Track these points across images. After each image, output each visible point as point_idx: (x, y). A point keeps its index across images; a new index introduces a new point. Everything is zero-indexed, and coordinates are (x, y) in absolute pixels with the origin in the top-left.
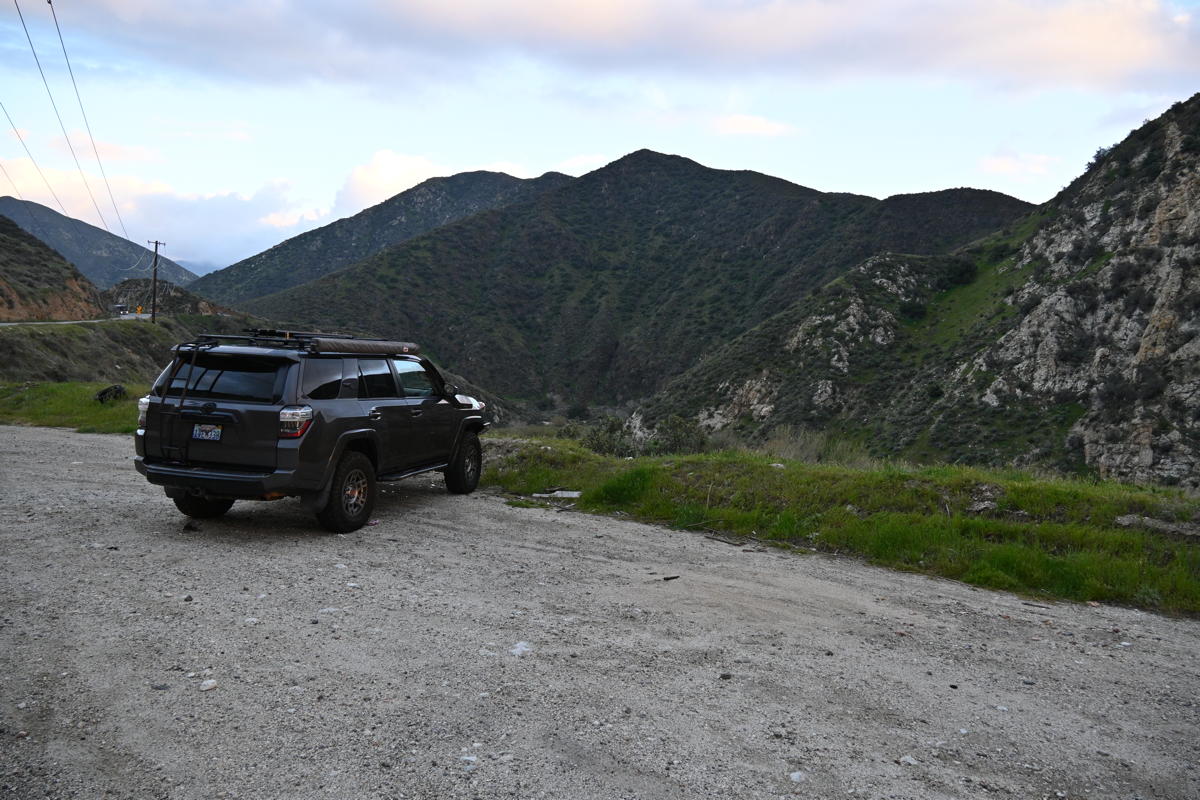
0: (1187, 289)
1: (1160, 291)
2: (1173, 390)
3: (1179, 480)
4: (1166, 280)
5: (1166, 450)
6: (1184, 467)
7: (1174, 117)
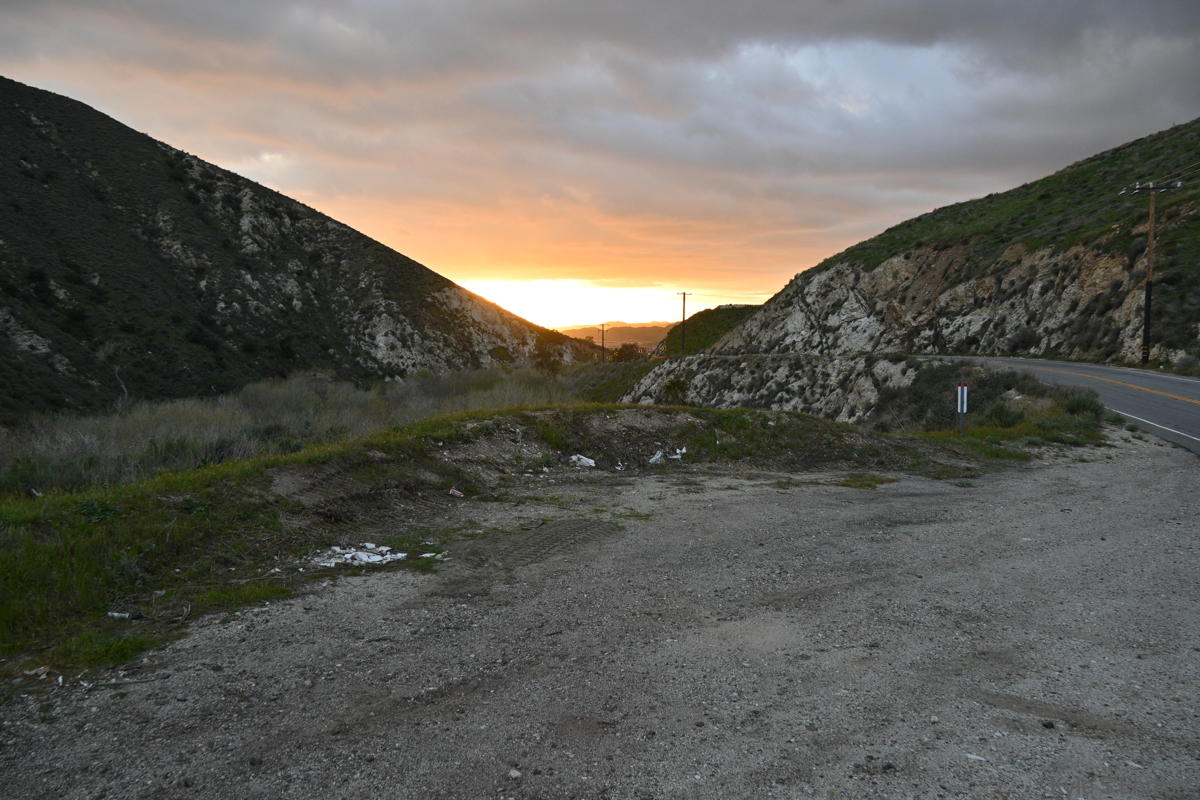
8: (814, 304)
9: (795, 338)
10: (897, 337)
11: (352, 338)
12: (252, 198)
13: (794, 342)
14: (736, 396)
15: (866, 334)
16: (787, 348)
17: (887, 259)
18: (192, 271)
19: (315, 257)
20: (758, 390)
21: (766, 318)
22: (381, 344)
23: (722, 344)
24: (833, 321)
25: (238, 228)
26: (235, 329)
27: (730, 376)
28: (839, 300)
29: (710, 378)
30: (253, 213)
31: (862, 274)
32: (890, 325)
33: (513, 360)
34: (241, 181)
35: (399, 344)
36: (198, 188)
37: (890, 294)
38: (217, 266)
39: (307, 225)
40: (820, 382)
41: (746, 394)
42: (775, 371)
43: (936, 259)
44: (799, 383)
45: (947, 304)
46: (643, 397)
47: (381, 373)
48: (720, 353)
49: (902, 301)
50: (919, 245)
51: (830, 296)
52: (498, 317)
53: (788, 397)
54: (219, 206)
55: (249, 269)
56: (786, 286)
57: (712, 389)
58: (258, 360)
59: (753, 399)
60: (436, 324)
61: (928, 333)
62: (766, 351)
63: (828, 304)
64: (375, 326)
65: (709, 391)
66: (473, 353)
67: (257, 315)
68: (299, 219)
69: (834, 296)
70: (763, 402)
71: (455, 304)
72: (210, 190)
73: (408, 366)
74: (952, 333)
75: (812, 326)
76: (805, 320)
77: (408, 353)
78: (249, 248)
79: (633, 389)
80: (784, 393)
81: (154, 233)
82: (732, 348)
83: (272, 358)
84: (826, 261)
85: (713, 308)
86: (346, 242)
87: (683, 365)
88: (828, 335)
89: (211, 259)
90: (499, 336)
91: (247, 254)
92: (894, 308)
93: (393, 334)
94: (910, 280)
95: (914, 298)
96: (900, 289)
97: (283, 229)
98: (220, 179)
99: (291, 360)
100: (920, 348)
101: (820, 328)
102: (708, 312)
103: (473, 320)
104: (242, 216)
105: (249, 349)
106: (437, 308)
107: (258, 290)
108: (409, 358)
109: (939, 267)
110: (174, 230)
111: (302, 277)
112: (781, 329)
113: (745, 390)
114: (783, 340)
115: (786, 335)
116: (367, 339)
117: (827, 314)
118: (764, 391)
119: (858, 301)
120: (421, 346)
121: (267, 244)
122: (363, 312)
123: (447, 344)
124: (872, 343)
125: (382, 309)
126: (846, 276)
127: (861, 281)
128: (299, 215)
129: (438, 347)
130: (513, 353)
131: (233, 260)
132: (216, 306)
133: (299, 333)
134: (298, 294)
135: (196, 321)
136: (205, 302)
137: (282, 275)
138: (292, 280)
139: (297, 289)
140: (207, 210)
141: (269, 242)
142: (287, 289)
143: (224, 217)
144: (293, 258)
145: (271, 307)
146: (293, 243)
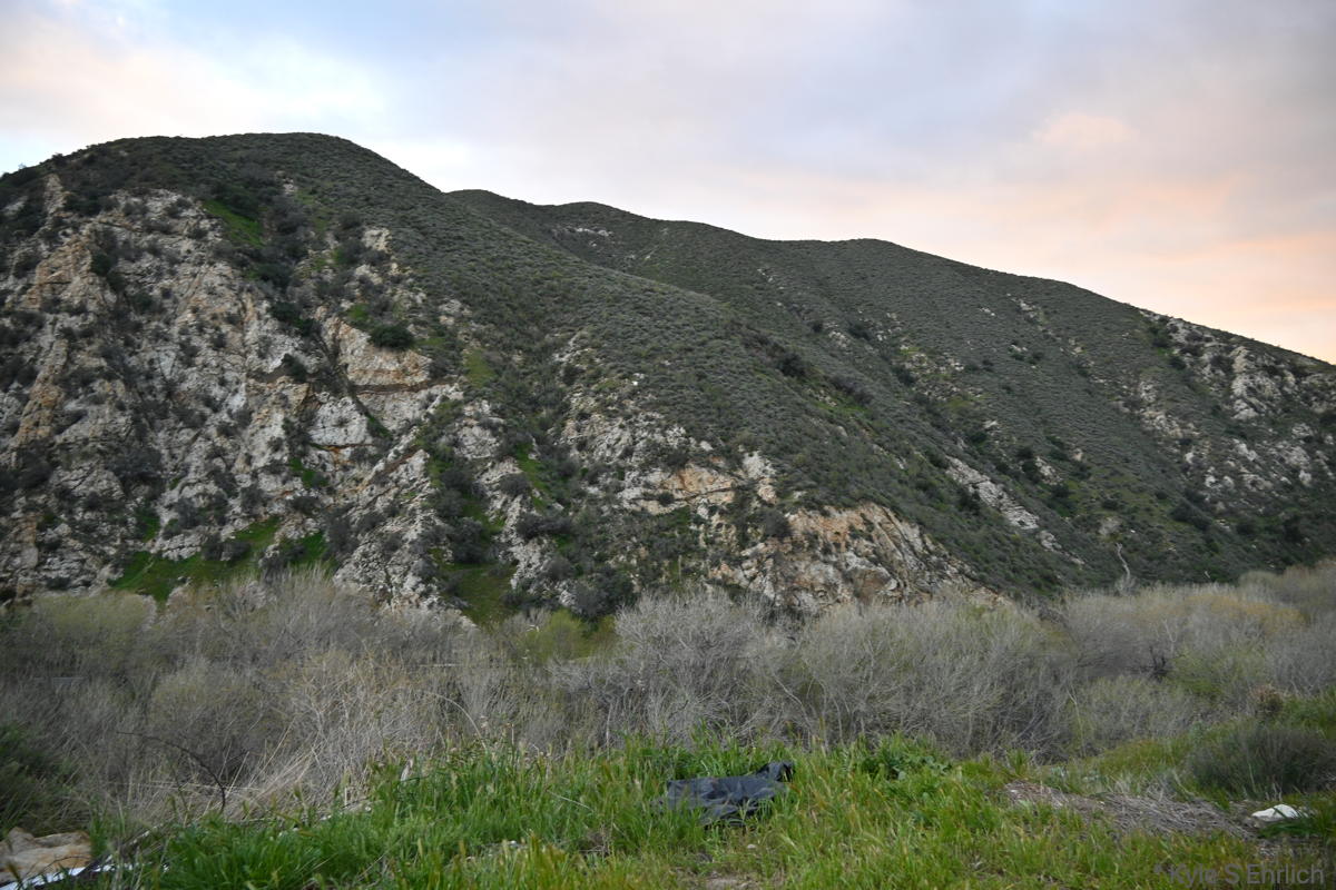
0: (72, 363)
1: (42, 363)
2: (60, 477)
3: (68, 580)
4: (49, 351)
5: (53, 547)
6: (75, 565)
7: (54, 168)
12: (1247, 357)
19: (1328, 419)
25: (1230, 392)
26: (1226, 506)
30: (1248, 373)
34: (1233, 339)
36: (1183, 352)
38: (1207, 436)
39: (1317, 382)
54: (1207, 369)
55: (1243, 437)
58: (1256, 544)
67: (1254, 490)
68: (1306, 375)
72: (1196, 352)
78: (1243, 413)
81: (1136, 404)
83: (1273, 541)
89: (1198, 427)
91: (1241, 421)
97: (1286, 389)
98: (1208, 340)
99: (1300, 545)
104: (1234, 378)
105: (1245, 530)
107: (1255, 461)
110: (1157, 399)
111: (1311, 444)
121: (1265, 407)
128: (1307, 371)
131: (1224, 429)
132: (1204, 481)
133: (1308, 512)
134: (1307, 465)
135: (1181, 497)
136: (1192, 476)
137: (1285, 442)
138: (1298, 448)
139: (1304, 459)
140: (1195, 375)
141: (1267, 405)
142: (1292, 460)
143: (1213, 381)
144: (1299, 422)
145: (1272, 482)
146: (1299, 404)
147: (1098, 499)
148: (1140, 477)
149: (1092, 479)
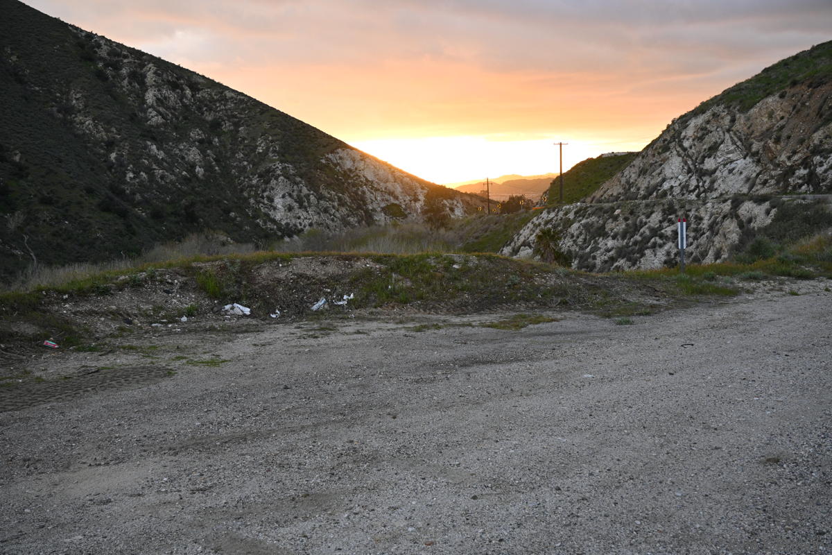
8: (691, 148)
9: (672, 183)
10: (772, 177)
11: (252, 201)
12: (155, 73)
13: (672, 187)
14: (610, 243)
15: (743, 176)
16: (665, 194)
17: (762, 98)
18: (102, 144)
19: (215, 126)
20: (632, 237)
21: (644, 165)
22: (279, 206)
23: (602, 192)
24: (709, 164)
25: (144, 101)
26: (143, 197)
27: (605, 223)
28: (716, 143)
29: (586, 226)
30: (156, 87)
31: (738, 116)
32: (766, 165)
33: (406, 216)
34: (144, 57)
35: (296, 205)
36: (106, 66)
37: (765, 135)
38: (126, 139)
39: (206, 96)
40: (693, 226)
41: (620, 241)
42: (648, 217)
43: (810, 97)
44: (672, 228)
45: (821, 142)
46: (522, 248)
47: (280, 234)
48: (599, 201)
49: (777, 141)
50: (794, 84)
51: (707, 139)
52: (390, 175)
53: (661, 242)
54: (126, 82)
55: (154, 139)
56: (664, 132)
57: (588, 237)
58: (165, 226)
59: (627, 246)
60: (331, 184)
61: (803, 172)
62: (645, 197)
63: (705, 147)
64: (273, 189)
65: (585, 240)
66: (366, 211)
67: (163, 183)
68: (199, 90)
69: (710, 139)
70: (637, 248)
71: (348, 164)
72: (117, 67)
73: (305, 227)
74: (826, 171)
75: (689, 171)
76: (682, 164)
77: (305, 213)
78: (154, 119)
79: (512, 240)
80: (657, 238)
81: (68, 110)
82: (612, 195)
83: (178, 223)
84: (703, 104)
85: (595, 157)
86: (243, 109)
87: (561, 214)
88: (704, 178)
89: (119, 132)
90: (391, 193)
91: (152, 126)
92: (769, 149)
93: (290, 195)
94: (785, 119)
95: (789, 137)
96: (775, 128)
97: (184, 100)
98: (126, 57)
99: (195, 224)
100: (794, 188)
101: (697, 171)
102: (590, 161)
103: (367, 179)
104: (146, 90)
105: (157, 216)
106: (331, 169)
107: (162, 159)
108: (306, 218)
109: (813, 104)
110: (86, 106)
111: (204, 144)
112: (659, 174)
113: (618, 237)
114: (661, 186)
115: (664, 180)
116: (266, 202)
117: (704, 157)
118: (638, 238)
119: (734, 143)
120: (317, 207)
121: (170, 115)
122: (260, 176)
123: (342, 203)
124: (748, 185)
125: (279, 172)
126: (722, 118)
127: (737, 123)
128: (200, 86)
129: (334, 207)
130: (405, 210)
131: (139, 133)
132: (125, 176)
133: (202, 198)
134: (200, 162)
135: (107, 191)
136: (116, 172)
137: (185, 143)
138: (194, 149)
139: (199, 157)
140: (115, 87)
141: (172, 113)
142: (190, 157)
143: (131, 92)
144: (195, 128)
145: (175, 176)
146: (195, 113)
147: (35, 196)
148: (71, 175)
149: (30, 178)
